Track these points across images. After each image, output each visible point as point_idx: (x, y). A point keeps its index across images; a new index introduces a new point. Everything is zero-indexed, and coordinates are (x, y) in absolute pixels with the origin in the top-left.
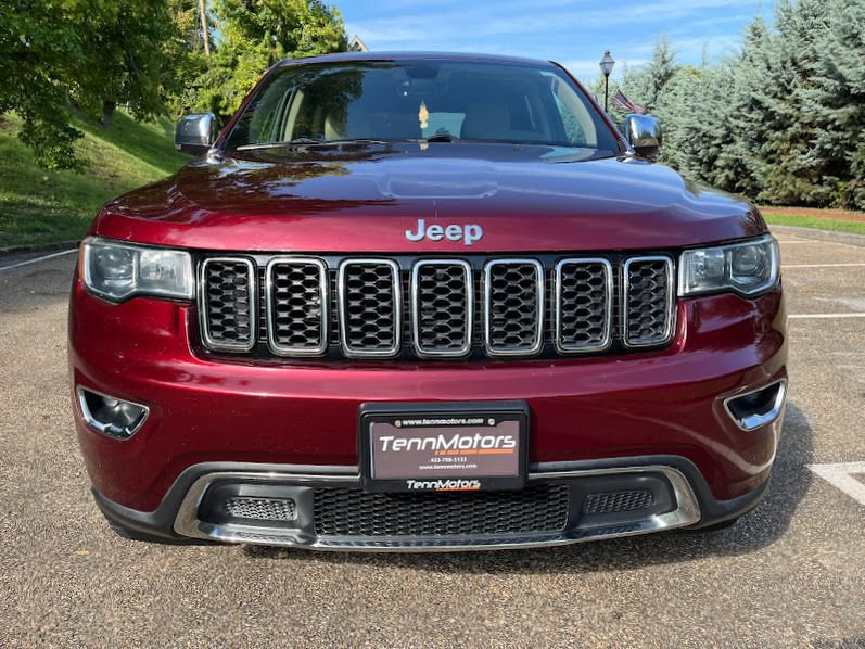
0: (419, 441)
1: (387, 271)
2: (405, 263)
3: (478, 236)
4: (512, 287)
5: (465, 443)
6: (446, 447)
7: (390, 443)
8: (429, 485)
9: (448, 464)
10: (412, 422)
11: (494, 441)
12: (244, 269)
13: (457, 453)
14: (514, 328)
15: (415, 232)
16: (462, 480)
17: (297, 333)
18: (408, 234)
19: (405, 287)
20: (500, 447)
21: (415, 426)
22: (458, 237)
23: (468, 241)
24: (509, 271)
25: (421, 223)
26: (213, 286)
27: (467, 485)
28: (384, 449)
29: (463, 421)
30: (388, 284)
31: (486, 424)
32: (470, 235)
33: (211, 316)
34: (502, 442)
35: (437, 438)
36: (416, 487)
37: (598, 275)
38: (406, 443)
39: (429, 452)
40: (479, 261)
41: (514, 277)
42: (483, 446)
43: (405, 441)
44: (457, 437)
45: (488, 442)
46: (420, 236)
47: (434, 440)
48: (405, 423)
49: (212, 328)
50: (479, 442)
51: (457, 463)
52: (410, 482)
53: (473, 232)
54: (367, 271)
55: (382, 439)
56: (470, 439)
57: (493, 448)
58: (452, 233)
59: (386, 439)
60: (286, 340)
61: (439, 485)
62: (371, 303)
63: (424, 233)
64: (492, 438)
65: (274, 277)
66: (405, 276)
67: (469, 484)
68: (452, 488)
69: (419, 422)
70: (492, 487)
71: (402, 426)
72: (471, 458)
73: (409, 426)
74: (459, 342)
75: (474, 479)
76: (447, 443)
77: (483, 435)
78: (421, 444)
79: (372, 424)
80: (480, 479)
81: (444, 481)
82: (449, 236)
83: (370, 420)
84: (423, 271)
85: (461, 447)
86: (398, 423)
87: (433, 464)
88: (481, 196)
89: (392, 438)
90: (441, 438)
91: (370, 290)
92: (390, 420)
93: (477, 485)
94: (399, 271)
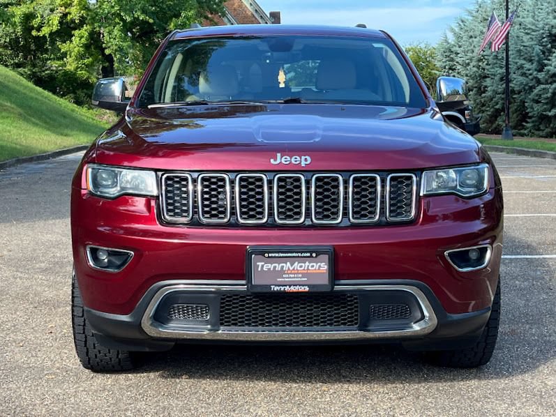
0: (277, 265)
1: (261, 180)
2: (270, 176)
3: (308, 162)
4: (326, 189)
5: (301, 267)
6: (291, 269)
7: (263, 266)
8: (282, 288)
9: (293, 278)
10: (273, 255)
11: (316, 266)
12: (186, 179)
13: (296, 272)
14: (327, 210)
15: (275, 160)
16: (300, 285)
17: (213, 212)
18: (272, 161)
19: (270, 188)
20: (319, 269)
21: (275, 257)
22: (298, 162)
23: (303, 164)
24: (325, 180)
25: (279, 155)
26: (169, 189)
27: (302, 289)
28: (259, 269)
29: (300, 255)
30: (261, 187)
31: (311, 256)
32: (305, 161)
33: (168, 204)
34: (320, 266)
35: (286, 264)
36: (275, 289)
37: (373, 183)
38: (271, 266)
39: (282, 272)
40: (309, 175)
41: (327, 183)
42: (310, 268)
43: (270, 265)
44: (297, 263)
45: (313, 266)
46: (278, 161)
47: (284, 265)
48: (270, 255)
49: (168, 211)
50: (308, 266)
51: (297, 278)
52: (272, 287)
53: (306, 160)
54: (250, 180)
55: (258, 263)
56: (303, 264)
57: (315, 269)
58: (295, 160)
59: (260, 264)
60: (208, 216)
61: (287, 289)
62: (253, 197)
63: (280, 160)
64: (315, 264)
65: (202, 183)
66: (270, 182)
67: (303, 288)
68: (295, 290)
69: (277, 255)
70: (315, 290)
71: (269, 257)
72: (304, 275)
73: (272, 257)
74: (298, 217)
75: (306, 285)
76: (292, 266)
77: (310, 263)
78: (278, 267)
79: (253, 256)
80: (309, 286)
81: (290, 286)
82: (293, 162)
83: (252, 253)
84: (280, 180)
85: (299, 269)
86: (266, 255)
87: (284, 278)
88: (312, 141)
89: (263, 263)
90: (288, 264)
91: (252, 190)
92: (262, 253)
93: (307, 289)
94: (267, 180)
